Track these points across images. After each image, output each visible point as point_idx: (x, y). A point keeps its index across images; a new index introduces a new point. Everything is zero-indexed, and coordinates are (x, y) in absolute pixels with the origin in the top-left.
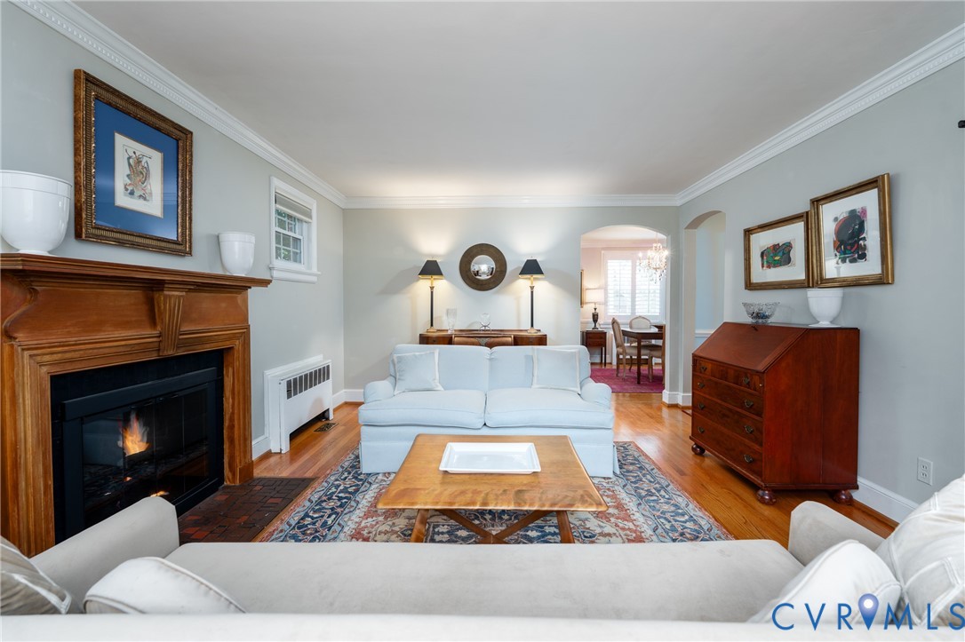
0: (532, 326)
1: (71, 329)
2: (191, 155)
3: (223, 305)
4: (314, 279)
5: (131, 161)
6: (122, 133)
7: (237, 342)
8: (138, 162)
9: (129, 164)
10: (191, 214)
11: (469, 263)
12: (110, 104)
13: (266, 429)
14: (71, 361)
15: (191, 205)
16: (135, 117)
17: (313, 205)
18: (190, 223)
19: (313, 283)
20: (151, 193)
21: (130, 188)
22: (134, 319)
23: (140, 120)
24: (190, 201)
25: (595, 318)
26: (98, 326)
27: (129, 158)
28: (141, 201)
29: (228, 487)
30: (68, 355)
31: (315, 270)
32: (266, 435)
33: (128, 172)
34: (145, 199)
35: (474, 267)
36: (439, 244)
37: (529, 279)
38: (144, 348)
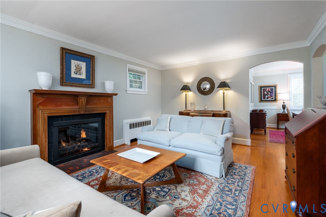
0: (224, 109)
1: (53, 106)
2: (94, 62)
3: (102, 101)
4: (147, 93)
5: (76, 66)
6: (72, 59)
7: (108, 111)
8: (78, 66)
9: (76, 67)
10: (94, 77)
11: (200, 85)
12: (69, 53)
13: (124, 137)
14: (53, 113)
15: (94, 75)
16: (77, 55)
17: (145, 70)
18: (94, 80)
19: (146, 95)
20: (82, 73)
21: (76, 72)
22: (71, 104)
23: (78, 55)
24: (94, 74)
25: (284, 107)
26: (61, 105)
27: (75, 65)
28: (79, 75)
29: (105, 151)
30: (51, 112)
31: (146, 90)
32: (124, 139)
33: (75, 69)
34: (80, 75)
35: (202, 87)
36: (189, 79)
37: (223, 90)
38: (74, 111)
